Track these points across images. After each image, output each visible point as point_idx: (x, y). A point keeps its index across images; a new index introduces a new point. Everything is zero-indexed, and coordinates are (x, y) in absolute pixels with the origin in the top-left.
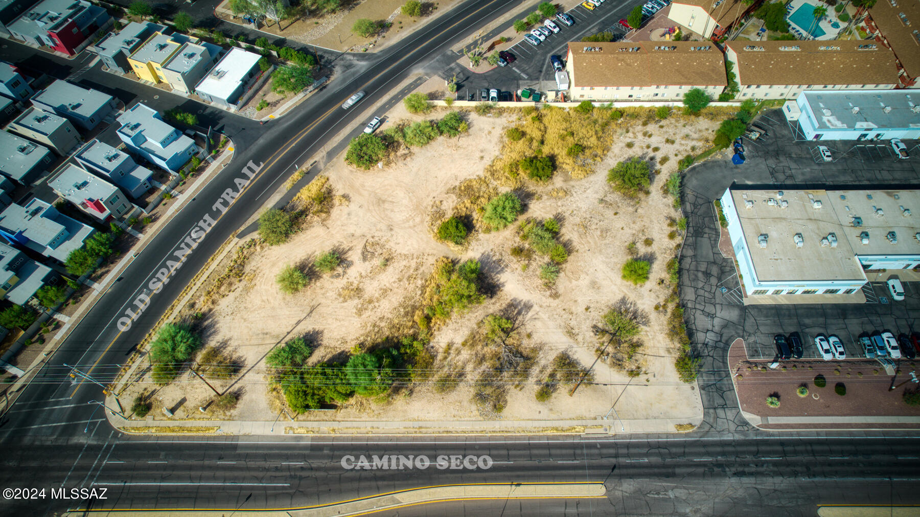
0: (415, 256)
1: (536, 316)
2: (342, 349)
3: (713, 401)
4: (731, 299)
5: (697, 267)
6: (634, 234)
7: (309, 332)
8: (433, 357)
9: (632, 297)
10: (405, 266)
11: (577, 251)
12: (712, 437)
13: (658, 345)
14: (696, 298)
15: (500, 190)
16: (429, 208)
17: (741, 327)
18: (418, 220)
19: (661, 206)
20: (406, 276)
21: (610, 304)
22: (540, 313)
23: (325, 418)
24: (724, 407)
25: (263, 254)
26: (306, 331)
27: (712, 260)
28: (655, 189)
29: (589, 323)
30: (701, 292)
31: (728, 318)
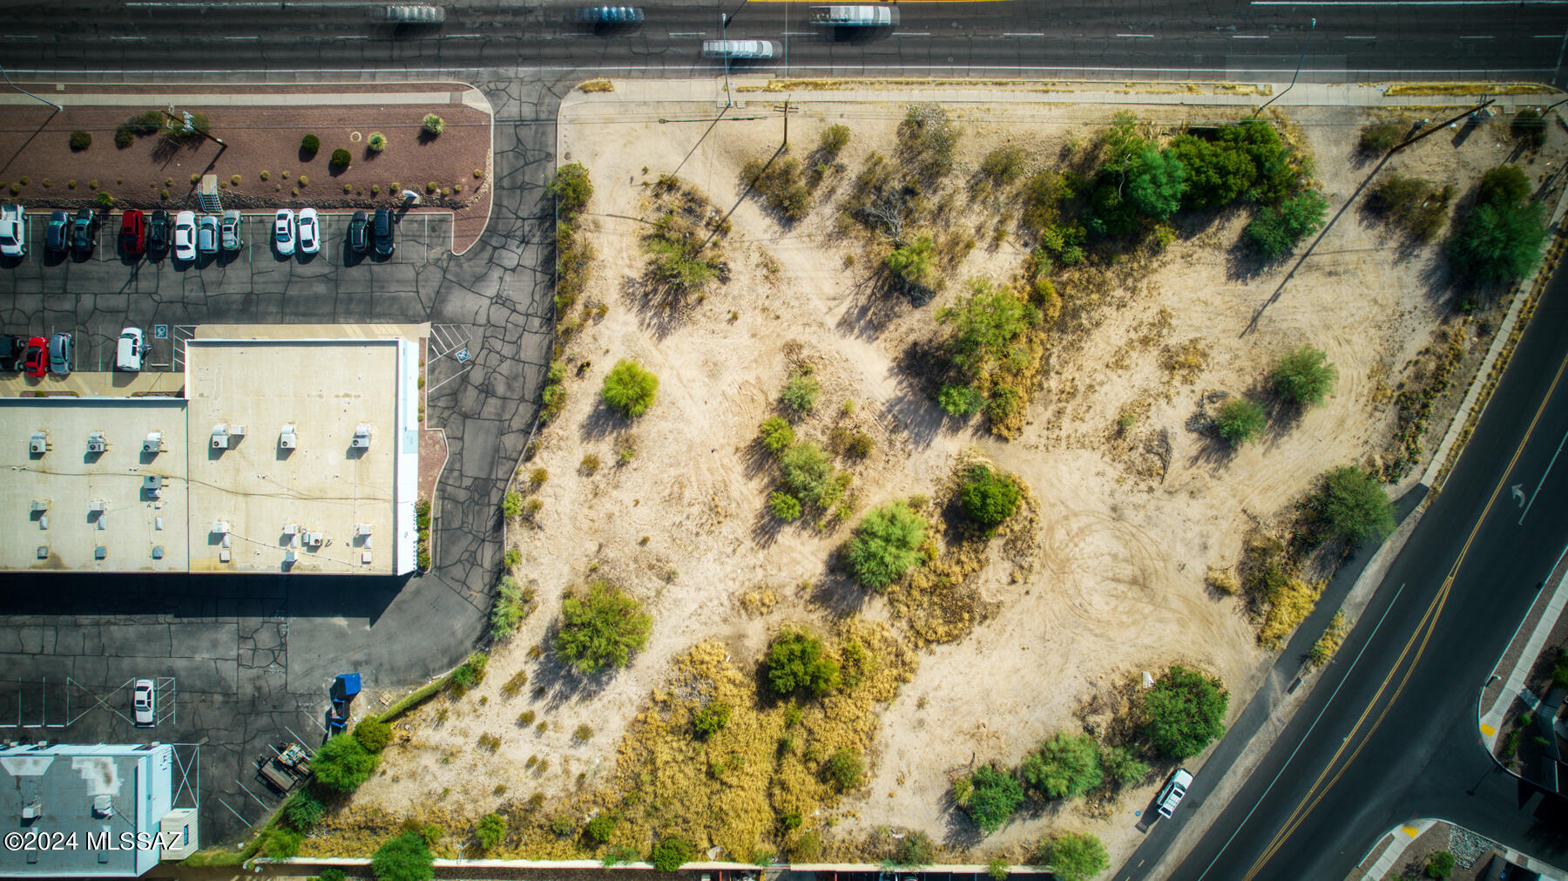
0: (1064, 443)
1: (833, 304)
2: (1189, 243)
3: (536, 132)
4: (453, 336)
5: (503, 408)
6: (616, 487)
7: (1253, 278)
8: (1026, 223)
9: (646, 339)
10: (1082, 420)
11: (737, 449)
12: (554, 72)
13: (612, 238)
14: (520, 337)
15: (886, 614)
16: (1037, 566)
17: (449, 276)
18: (1060, 534)
19: (545, 560)
20: (1079, 399)
21: (690, 327)
22: (825, 310)
23: (1206, 111)
24: (521, 123)
25: (1367, 448)
26: (1258, 280)
27: (468, 422)
28: (549, 609)
29: (734, 287)
30: (508, 350)
31: (470, 296)
